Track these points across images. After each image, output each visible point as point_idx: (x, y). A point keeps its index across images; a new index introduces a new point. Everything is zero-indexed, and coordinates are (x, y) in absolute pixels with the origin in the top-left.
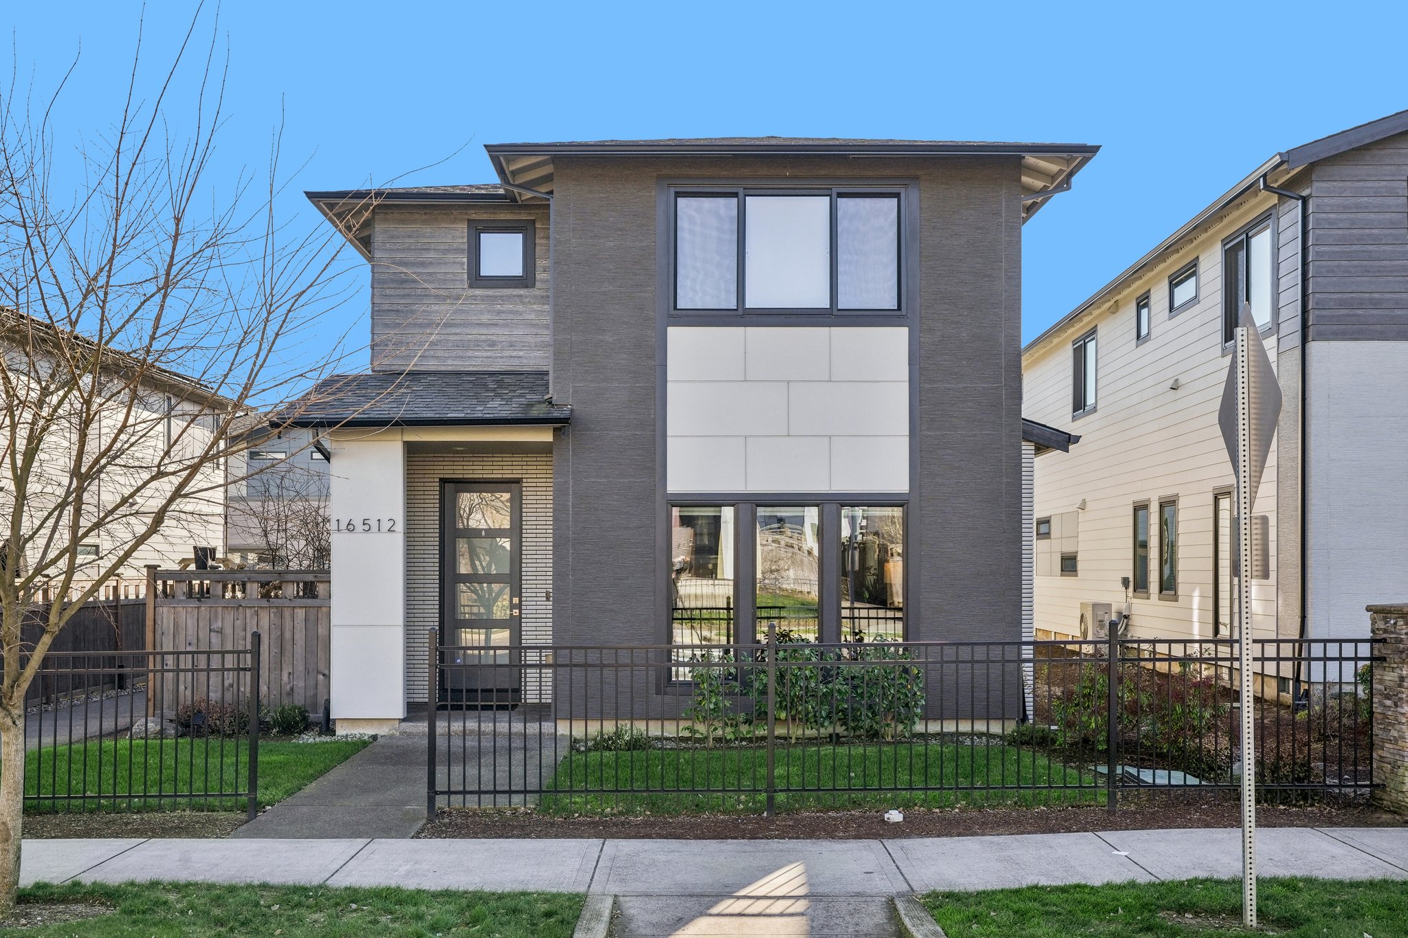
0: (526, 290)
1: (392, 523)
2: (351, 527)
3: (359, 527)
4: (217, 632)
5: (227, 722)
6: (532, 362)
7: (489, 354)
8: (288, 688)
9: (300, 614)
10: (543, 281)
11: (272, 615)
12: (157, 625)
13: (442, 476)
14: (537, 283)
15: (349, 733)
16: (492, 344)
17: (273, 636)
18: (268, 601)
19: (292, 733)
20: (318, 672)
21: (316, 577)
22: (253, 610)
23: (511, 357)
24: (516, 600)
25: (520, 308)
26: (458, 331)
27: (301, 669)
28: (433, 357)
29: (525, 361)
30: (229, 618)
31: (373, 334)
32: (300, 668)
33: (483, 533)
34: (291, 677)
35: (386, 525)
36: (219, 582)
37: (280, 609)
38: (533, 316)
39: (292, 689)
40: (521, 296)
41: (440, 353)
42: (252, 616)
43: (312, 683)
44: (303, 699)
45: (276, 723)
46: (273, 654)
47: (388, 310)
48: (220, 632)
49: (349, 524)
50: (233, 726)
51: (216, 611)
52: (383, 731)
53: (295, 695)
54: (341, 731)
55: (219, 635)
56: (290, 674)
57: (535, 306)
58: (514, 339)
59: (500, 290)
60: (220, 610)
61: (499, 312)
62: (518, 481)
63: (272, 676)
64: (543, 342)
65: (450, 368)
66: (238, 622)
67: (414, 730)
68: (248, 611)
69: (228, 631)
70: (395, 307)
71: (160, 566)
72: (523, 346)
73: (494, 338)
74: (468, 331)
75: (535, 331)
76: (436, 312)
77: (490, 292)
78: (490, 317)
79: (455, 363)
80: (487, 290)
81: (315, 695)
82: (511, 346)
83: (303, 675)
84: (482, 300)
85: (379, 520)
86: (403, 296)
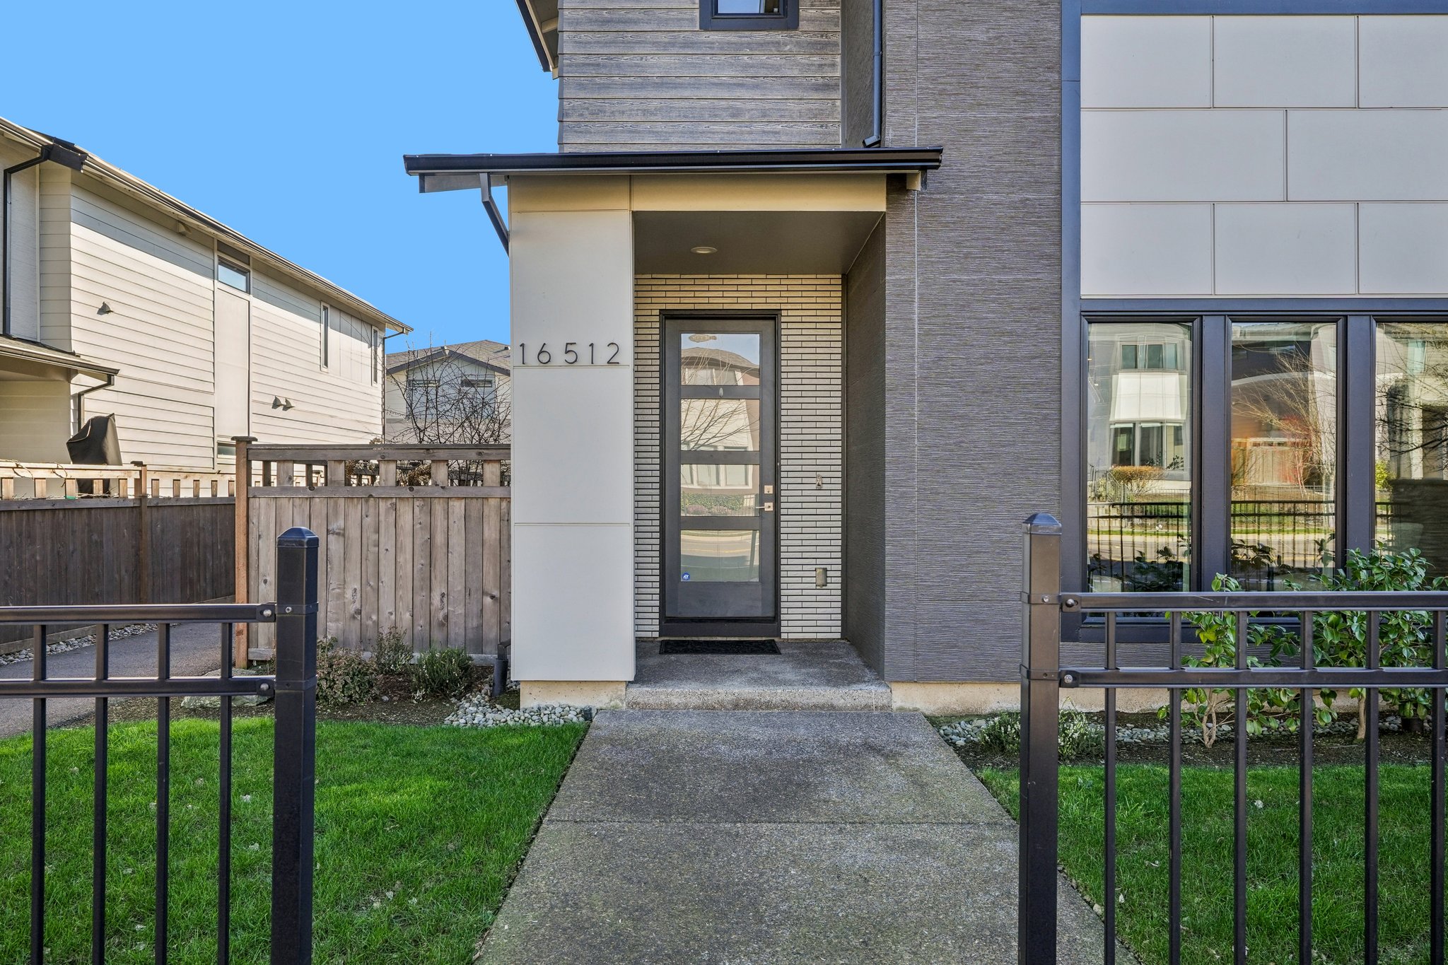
0: (785, 33)
1: (613, 350)
2: (544, 358)
3: (559, 357)
4: (338, 534)
5: (339, 684)
6: (794, 140)
7: (731, 128)
8: (441, 615)
9: (458, 507)
10: (811, 20)
11: (417, 510)
12: (251, 525)
13: (663, 307)
14: (801, 23)
15: (543, 705)
16: (736, 113)
17: (418, 542)
18: (411, 489)
19: (447, 698)
20: (484, 593)
21: (480, 454)
22: (389, 502)
23: (764, 132)
24: (769, 489)
25: (776, 60)
26: (687, 93)
27: (459, 588)
28: (650, 132)
29: (784, 138)
30: (355, 511)
31: (561, 99)
32: (457, 586)
33: (721, 391)
34: (445, 600)
35: (604, 354)
36: (340, 461)
37: (428, 500)
38: (796, 73)
39: (446, 617)
40: (778, 43)
41: (660, 127)
42: (387, 511)
43: (475, 609)
44: (462, 631)
45: (423, 682)
46: (418, 567)
47: (584, 65)
48: (342, 534)
49: (541, 352)
50: (349, 689)
51: (336, 503)
52: (598, 700)
53: (451, 626)
54: (529, 701)
55: (341, 539)
56: (443, 595)
57: (799, 57)
58: (767, 106)
59: (747, 33)
60: (341, 502)
61: (746, 67)
62: (772, 316)
63: (418, 599)
64: (810, 110)
65: (674, 149)
66: (368, 521)
67: (651, 700)
68: (382, 505)
69: (354, 533)
70: (593, 60)
71: (256, 440)
72: (781, 116)
73: (738, 104)
74: (701, 94)
75: (800, 94)
76: (652, 66)
77: (732, 37)
78: (733, 74)
79: (682, 140)
80: (727, 34)
81: (480, 627)
82: (764, 116)
83: (462, 597)
84: (722, 49)
85: (592, 345)
86: (607, 44)
